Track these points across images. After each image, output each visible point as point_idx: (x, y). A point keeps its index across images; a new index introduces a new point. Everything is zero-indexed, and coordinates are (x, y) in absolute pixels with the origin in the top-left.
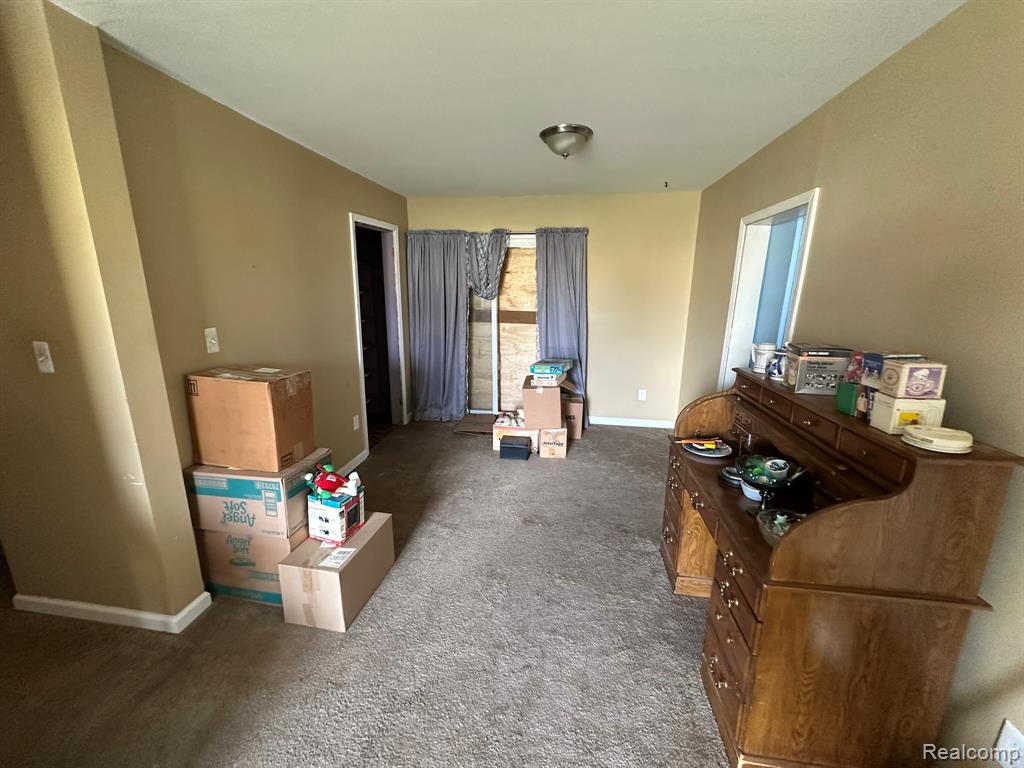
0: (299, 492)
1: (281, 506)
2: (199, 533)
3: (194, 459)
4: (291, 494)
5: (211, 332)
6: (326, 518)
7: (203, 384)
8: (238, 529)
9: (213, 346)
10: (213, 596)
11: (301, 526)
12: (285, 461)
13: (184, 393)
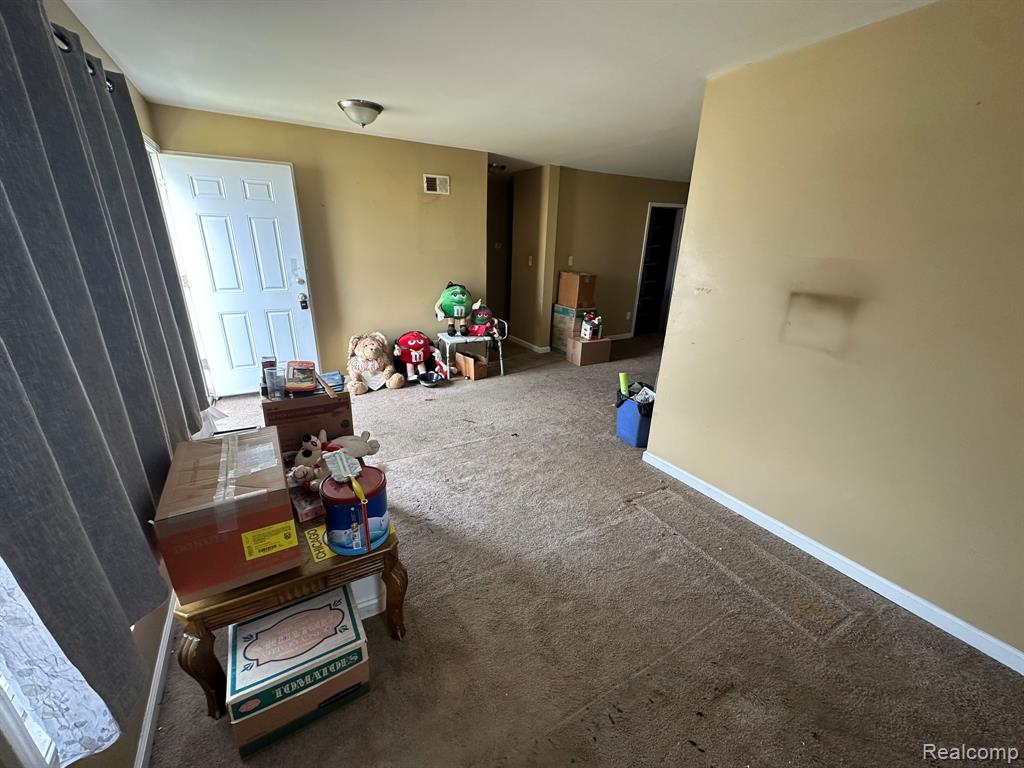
0: (580, 317)
1: (574, 319)
2: (552, 326)
3: (556, 301)
4: (577, 317)
5: (571, 258)
6: (586, 331)
7: (564, 274)
8: (561, 325)
9: (570, 263)
10: (551, 350)
11: (578, 330)
12: (579, 305)
13: (558, 277)
